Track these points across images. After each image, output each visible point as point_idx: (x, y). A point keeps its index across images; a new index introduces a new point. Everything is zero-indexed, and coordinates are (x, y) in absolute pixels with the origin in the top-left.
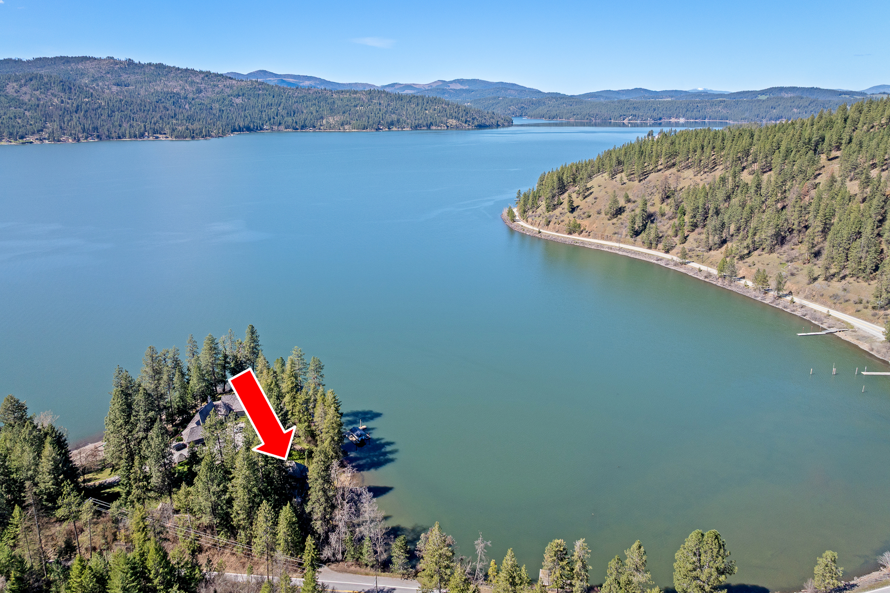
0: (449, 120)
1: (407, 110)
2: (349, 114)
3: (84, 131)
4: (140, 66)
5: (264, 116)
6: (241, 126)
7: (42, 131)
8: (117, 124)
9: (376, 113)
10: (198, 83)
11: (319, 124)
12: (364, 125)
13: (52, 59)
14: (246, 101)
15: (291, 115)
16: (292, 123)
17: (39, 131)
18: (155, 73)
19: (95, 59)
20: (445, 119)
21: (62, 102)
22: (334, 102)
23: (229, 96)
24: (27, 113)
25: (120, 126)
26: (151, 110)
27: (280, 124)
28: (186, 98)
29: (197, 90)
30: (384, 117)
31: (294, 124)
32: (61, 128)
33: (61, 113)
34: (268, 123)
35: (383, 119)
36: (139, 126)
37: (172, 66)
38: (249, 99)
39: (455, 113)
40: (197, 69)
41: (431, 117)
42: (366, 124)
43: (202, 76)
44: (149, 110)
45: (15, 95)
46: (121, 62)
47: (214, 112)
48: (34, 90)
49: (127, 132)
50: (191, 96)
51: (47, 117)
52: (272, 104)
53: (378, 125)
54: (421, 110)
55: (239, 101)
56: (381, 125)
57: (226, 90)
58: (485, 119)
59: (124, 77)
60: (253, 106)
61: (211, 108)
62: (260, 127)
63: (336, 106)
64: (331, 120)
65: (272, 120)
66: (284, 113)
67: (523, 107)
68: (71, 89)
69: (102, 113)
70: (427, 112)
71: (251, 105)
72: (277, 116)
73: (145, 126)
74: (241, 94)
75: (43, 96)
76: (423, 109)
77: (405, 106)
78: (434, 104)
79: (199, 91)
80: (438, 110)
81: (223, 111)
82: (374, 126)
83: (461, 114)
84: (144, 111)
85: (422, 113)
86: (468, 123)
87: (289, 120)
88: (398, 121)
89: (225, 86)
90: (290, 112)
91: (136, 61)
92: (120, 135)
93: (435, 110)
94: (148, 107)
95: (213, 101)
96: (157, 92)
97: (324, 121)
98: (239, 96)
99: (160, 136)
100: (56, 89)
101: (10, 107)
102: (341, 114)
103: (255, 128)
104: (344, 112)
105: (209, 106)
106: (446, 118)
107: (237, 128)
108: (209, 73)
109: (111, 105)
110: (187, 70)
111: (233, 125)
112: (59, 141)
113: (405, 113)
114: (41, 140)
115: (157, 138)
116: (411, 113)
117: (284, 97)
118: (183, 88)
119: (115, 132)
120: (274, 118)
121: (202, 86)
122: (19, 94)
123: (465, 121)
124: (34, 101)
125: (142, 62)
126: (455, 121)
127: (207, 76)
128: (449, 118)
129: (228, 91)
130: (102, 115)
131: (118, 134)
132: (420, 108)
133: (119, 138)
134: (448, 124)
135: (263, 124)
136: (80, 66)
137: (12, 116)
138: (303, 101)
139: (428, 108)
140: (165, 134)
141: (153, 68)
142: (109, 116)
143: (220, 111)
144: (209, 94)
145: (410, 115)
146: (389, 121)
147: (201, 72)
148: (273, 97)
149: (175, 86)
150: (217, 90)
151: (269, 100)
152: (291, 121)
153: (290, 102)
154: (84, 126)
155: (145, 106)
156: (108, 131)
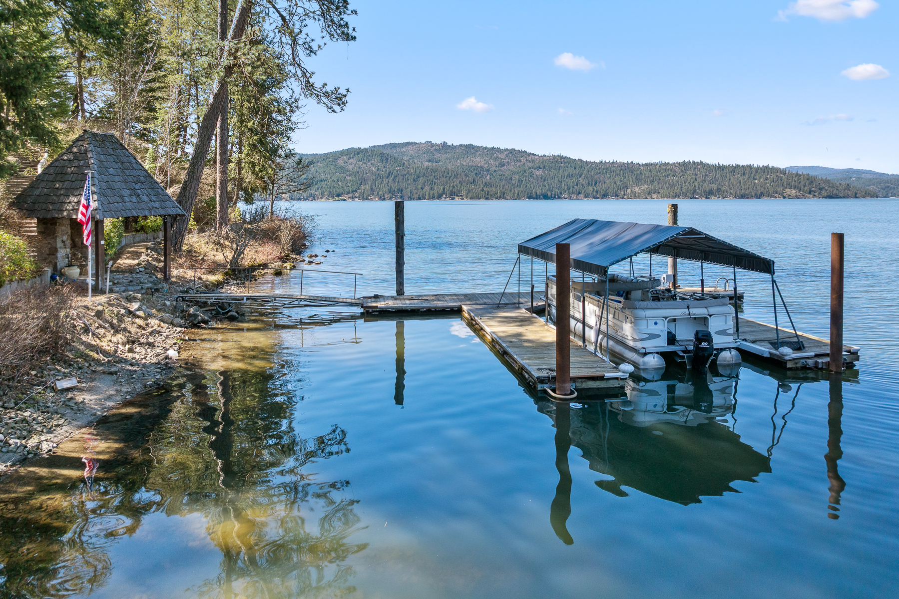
0: (786, 190)
1: (730, 180)
2: (659, 183)
3: (390, 192)
4: (453, 147)
5: (563, 186)
6: (538, 193)
7: (356, 191)
8: (419, 187)
9: (691, 182)
10: (501, 159)
11: (623, 193)
12: (676, 193)
13: (383, 146)
14: (546, 172)
15: (592, 185)
16: (593, 191)
17: (353, 192)
18: (464, 152)
19: (416, 143)
20: (780, 189)
21: (378, 169)
22: (641, 173)
23: (530, 168)
24: (348, 178)
25: (422, 189)
26: (453, 177)
27: (579, 193)
28: (488, 170)
29: (499, 164)
30: (700, 186)
31: (595, 193)
32: (372, 189)
33: (374, 177)
34: (567, 192)
35: (699, 188)
36: (438, 189)
37: (480, 146)
38: (550, 171)
39: (795, 181)
40: (502, 147)
41: (761, 187)
42: (678, 191)
43: (507, 152)
44: (451, 177)
45: (343, 165)
46: (436, 145)
47: (514, 182)
48: (359, 161)
49: (427, 193)
50: (493, 168)
51: (363, 181)
52: (572, 175)
53: (693, 194)
54: (748, 179)
55: (539, 173)
56: (697, 194)
57: (528, 164)
58: (837, 190)
59: (437, 156)
60: (552, 177)
61: (511, 179)
62: (558, 195)
63: (643, 177)
64: (637, 189)
65: (571, 190)
66: (585, 182)
67: (888, 187)
68: (388, 159)
69: (409, 178)
70: (756, 181)
71: (551, 176)
72: (577, 185)
73: (444, 189)
74: (541, 166)
75: (364, 165)
76: (751, 179)
77: (728, 176)
78: (766, 173)
79: (502, 165)
80: (772, 179)
81: (522, 181)
82: (688, 194)
83: (803, 183)
84: (446, 177)
85: (750, 183)
86: (812, 193)
87: (590, 189)
88: (719, 190)
89: (527, 160)
90: (592, 182)
91: (449, 144)
92: (421, 196)
93: (767, 180)
94: (450, 174)
95: (514, 173)
96: (463, 165)
97: (629, 191)
98: (540, 168)
99: (456, 197)
100: (375, 160)
101: (336, 172)
102: (649, 183)
103: (553, 196)
104: (652, 182)
105: (509, 177)
106: (782, 188)
107: (534, 196)
108: (514, 150)
109: (418, 171)
110: (493, 148)
111: (530, 192)
112: (367, 199)
113: (727, 184)
114: (352, 198)
115: (453, 199)
116: (735, 183)
117: (586, 169)
118: (487, 162)
119: (417, 193)
120: (573, 187)
121: (505, 161)
122: (346, 164)
123: (808, 191)
124: (356, 169)
125: (455, 144)
126: (794, 191)
127: (511, 153)
128: (786, 188)
129: (530, 164)
130: (408, 180)
131: (419, 195)
132: (746, 177)
133: (420, 199)
134: (785, 195)
135: (561, 193)
136: (404, 149)
137: (335, 180)
138: (606, 172)
139: (757, 177)
140: (462, 196)
141: (463, 148)
142: (414, 180)
143: (519, 181)
144: (511, 168)
145: (733, 185)
146: (707, 190)
147: (506, 150)
148: (575, 168)
149: (479, 161)
150: (519, 163)
151: (571, 171)
152: (592, 189)
153: (593, 173)
154: (391, 188)
155: (448, 174)
156: (411, 192)
